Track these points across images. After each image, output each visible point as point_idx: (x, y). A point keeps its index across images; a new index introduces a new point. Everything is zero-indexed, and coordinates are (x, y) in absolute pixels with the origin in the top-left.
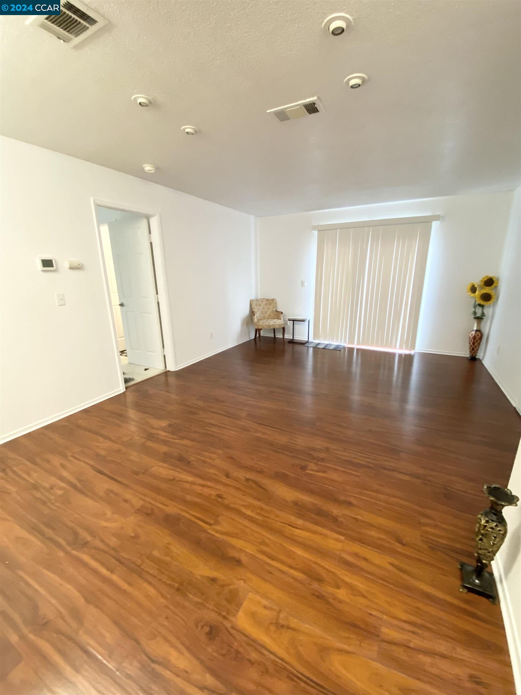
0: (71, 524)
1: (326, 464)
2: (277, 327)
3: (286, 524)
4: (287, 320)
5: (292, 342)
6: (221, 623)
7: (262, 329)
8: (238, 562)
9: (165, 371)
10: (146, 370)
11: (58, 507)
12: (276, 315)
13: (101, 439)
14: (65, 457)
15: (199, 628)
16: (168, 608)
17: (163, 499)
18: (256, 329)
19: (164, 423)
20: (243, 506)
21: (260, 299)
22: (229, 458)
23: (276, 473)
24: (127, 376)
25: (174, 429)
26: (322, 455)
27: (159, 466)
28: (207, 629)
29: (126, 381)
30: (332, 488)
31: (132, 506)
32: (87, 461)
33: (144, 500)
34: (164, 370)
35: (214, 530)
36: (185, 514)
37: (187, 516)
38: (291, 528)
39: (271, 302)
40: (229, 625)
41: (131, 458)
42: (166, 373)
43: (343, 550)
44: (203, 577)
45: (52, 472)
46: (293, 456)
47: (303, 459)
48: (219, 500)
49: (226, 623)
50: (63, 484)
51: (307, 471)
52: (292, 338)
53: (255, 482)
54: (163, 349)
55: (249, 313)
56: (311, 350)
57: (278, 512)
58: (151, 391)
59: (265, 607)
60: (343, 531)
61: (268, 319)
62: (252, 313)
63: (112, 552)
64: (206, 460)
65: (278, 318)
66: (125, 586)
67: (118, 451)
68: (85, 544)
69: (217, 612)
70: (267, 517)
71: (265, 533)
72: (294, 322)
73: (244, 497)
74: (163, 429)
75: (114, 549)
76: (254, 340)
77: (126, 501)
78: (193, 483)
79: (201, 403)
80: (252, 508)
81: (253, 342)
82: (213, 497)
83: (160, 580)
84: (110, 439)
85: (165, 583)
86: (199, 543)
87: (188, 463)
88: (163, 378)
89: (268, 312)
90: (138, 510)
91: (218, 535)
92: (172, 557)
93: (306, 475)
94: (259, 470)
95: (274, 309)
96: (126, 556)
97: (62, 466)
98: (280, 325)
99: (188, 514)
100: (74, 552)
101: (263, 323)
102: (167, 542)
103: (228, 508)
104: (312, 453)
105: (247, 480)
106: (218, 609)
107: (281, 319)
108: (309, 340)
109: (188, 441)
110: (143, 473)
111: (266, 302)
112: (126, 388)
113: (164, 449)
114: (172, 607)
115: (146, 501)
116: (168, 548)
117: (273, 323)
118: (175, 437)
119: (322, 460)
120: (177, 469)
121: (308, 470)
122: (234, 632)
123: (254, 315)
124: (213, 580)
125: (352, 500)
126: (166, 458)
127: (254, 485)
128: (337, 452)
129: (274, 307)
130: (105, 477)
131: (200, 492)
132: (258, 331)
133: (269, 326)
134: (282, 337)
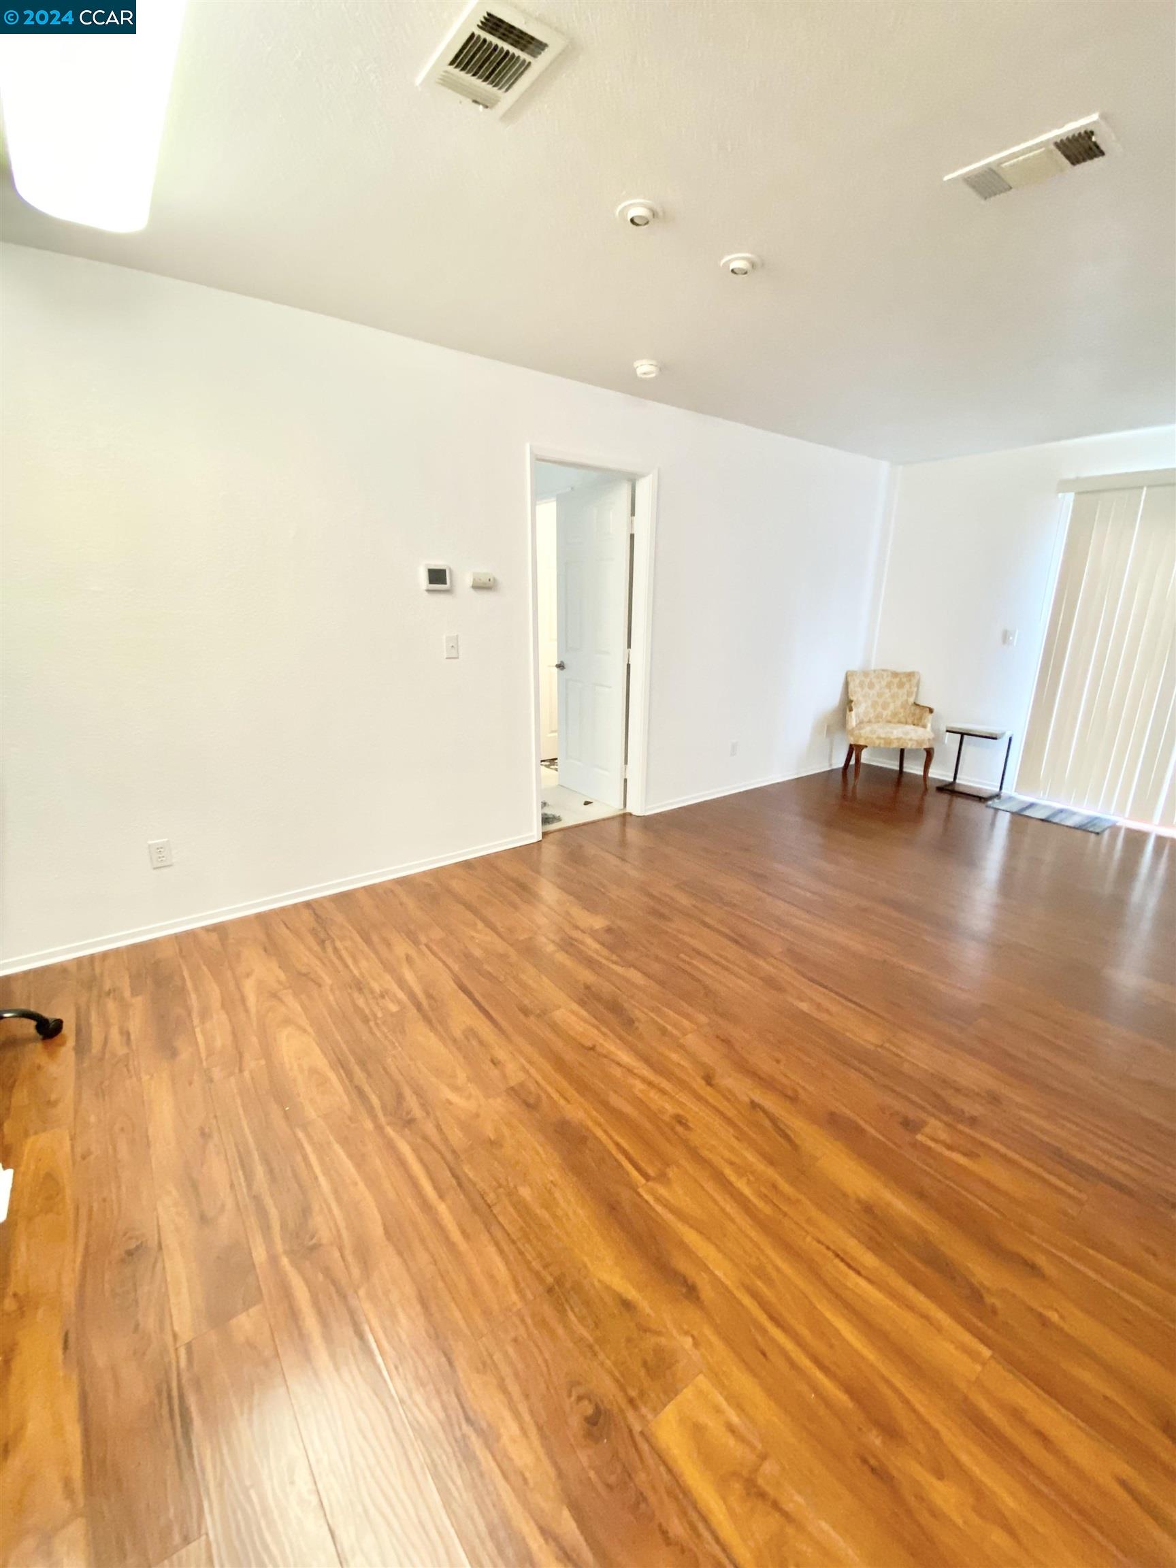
0: (398, 1077)
1: (978, 1136)
2: (909, 745)
3: (828, 1248)
4: (945, 730)
5: (948, 790)
6: (622, 1411)
7: (866, 746)
8: (691, 1292)
9: (622, 812)
10: (587, 803)
11: (384, 1034)
12: (914, 714)
13: (480, 925)
14: (416, 942)
15: (573, 1398)
16: (523, 1321)
17: (564, 1084)
18: (851, 745)
19: (599, 923)
20: (732, 1163)
21: (875, 671)
22: (723, 1040)
23: (832, 1114)
24: (549, 811)
25: (616, 940)
26: (974, 1108)
27: (573, 1012)
28: (590, 1411)
29: (546, 820)
30: (986, 1207)
31: (504, 1076)
32: (450, 961)
33: (527, 1072)
34: (621, 810)
35: (652, 1192)
36: (599, 1133)
37: (603, 1137)
38: (842, 1266)
39: (907, 679)
40: (637, 1428)
41: (523, 977)
42: (625, 818)
43: (978, 1383)
44: (608, 1288)
45: (389, 968)
46: (885, 1086)
47: (912, 1102)
48: (679, 1129)
49: (631, 1415)
50: (401, 995)
51: (919, 1137)
52: (952, 780)
53: (773, 1120)
54: (624, 766)
55: (840, 703)
56: (1004, 821)
57: (814, 1212)
58: (591, 850)
59: (731, 1429)
60: (990, 1332)
61: (889, 722)
62: (847, 704)
63: (449, 1157)
64: (669, 1027)
65: (918, 722)
66: (456, 1236)
67: (503, 957)
68: (410, 1122)
69: (617, 1381)
70: (785, 1214)
71: (770, 1251)
72: (965, 737)
73: (735, 1143)
74: (593, 933)
75: (454, 1152)
76: (841, 770)
77: (495, 1062)
78: (630, 1071)
79: (683, 900)
80: (752, 1178)
81: (839, 777)
82: (666, 1118)
83: (521, 1253)
84: (493, 928)
85: (528, 1263)
86: (614, 1209)
87: (629, 1023)
88: (615, 827)
89: (892, 707)
90: (512, 1088)
91: (659, 1209)
92: (554, 1216)
93: (915, 1145)
94: (790, 1093)
95: (911, 700)
96: (471, 1175)
97: (407, 958)
98: (919, 742)
99: (606, 1135)
100: (389, 1130)
101: (873, 732)
102: (551, 1178)
103: (695, 1155)
104: (946, 1094)
105: (754, 1105)
106: (623, 1375)
107: (924, 726)
108: (1003, 791)
109: (639, 975)
110: (539, 1016)
111: (889, 679)
112: (545, 834)
113: (587, 976)
114: (529, 1321)
115: (530, 1076)
116: (550, 1192)
117: (901, 735)
118: (614, 958)
119: (973, 1121)
120: (604, 1029)
121: (923, 1134)
122: (645, 1447)
123: (851, 710)
124: (627, 1305)
125: (1041, 1260)
126: (588, 997)
127: (767, 1123)
128: (1023, 1114)
129: (909, 694)
130: (470, 1002)
131: (640, 1095)
132: (855, 750)
133: (888, 741)
134: (922, 773)
